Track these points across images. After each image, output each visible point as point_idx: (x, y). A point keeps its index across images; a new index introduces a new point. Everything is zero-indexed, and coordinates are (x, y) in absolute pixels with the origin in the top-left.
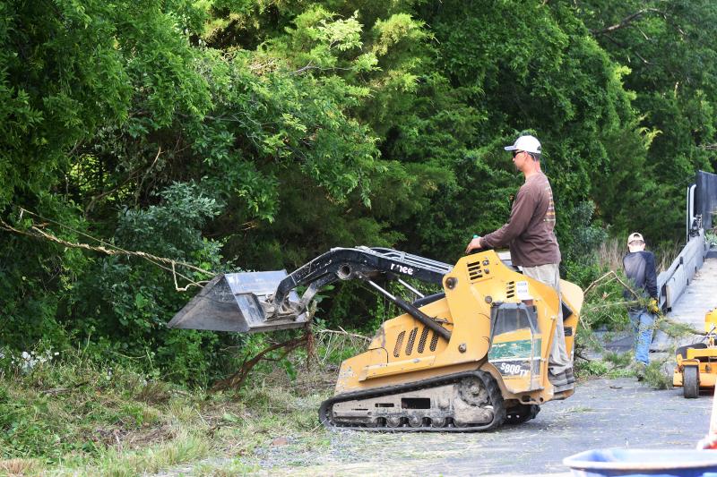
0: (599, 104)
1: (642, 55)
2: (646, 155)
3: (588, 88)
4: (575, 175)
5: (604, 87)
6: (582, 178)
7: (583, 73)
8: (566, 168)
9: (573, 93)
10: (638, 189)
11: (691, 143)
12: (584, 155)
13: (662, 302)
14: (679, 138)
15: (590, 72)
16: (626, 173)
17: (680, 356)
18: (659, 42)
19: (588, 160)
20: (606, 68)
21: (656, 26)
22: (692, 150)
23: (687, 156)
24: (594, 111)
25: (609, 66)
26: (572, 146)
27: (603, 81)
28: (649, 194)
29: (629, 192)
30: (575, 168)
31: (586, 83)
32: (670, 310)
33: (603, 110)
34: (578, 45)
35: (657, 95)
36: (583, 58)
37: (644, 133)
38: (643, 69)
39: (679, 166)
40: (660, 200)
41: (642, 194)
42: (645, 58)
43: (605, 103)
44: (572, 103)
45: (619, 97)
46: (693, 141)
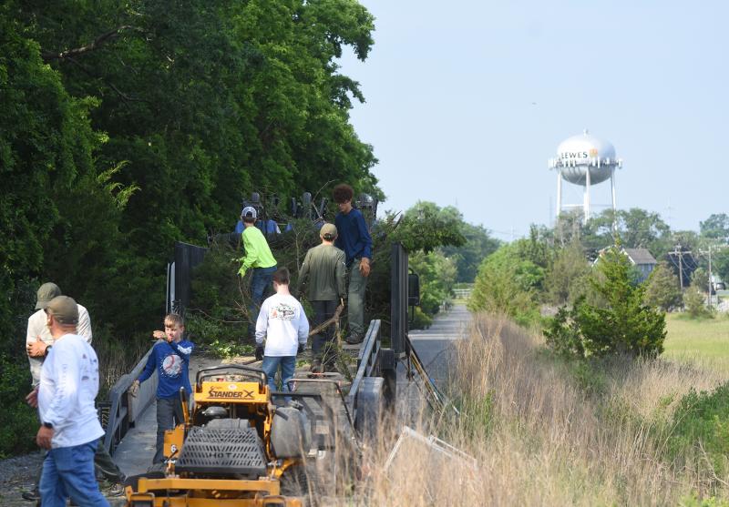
0: (52, 149)
1: (119, 88)
2: (120, 218)
3: (37, 129)
4: (21, 242)
5: (58, 128)
6: (30, 245)
7: (29, 109)
8: (8, 233)
9: (15, 135)
10: (107, 265)
11: (181, 204)
12: (31, 217)
13: (122, 415)
14: (166, 198)
15: (39, 108)
16: (93, 243)
17: (129, 488)
18: (142, 70)
19: (37, 223)
20: (61, 104)
21: (137, 49)
22: (183, 214)
23: (176, 221)
24: (45, 158)
25: (64, 100)
26: (16, 204)
27: (57, 120)
28: (123, 270)
29: (96, 267)
30: (20, 233)
31: (34, 123)
32: (132, 425)
33: (56, 159)
34: (23, 72)
35: (139, 141)
36: (30, 90)
37: (116, 190)
38: (121, 105)
39: (166, 236)
40: (137, 278)
41: (115, 270)
42: (122, 91)
43: (59, 149)
44: (12, 149)
45: (78, 142)
46: (185, 202)
